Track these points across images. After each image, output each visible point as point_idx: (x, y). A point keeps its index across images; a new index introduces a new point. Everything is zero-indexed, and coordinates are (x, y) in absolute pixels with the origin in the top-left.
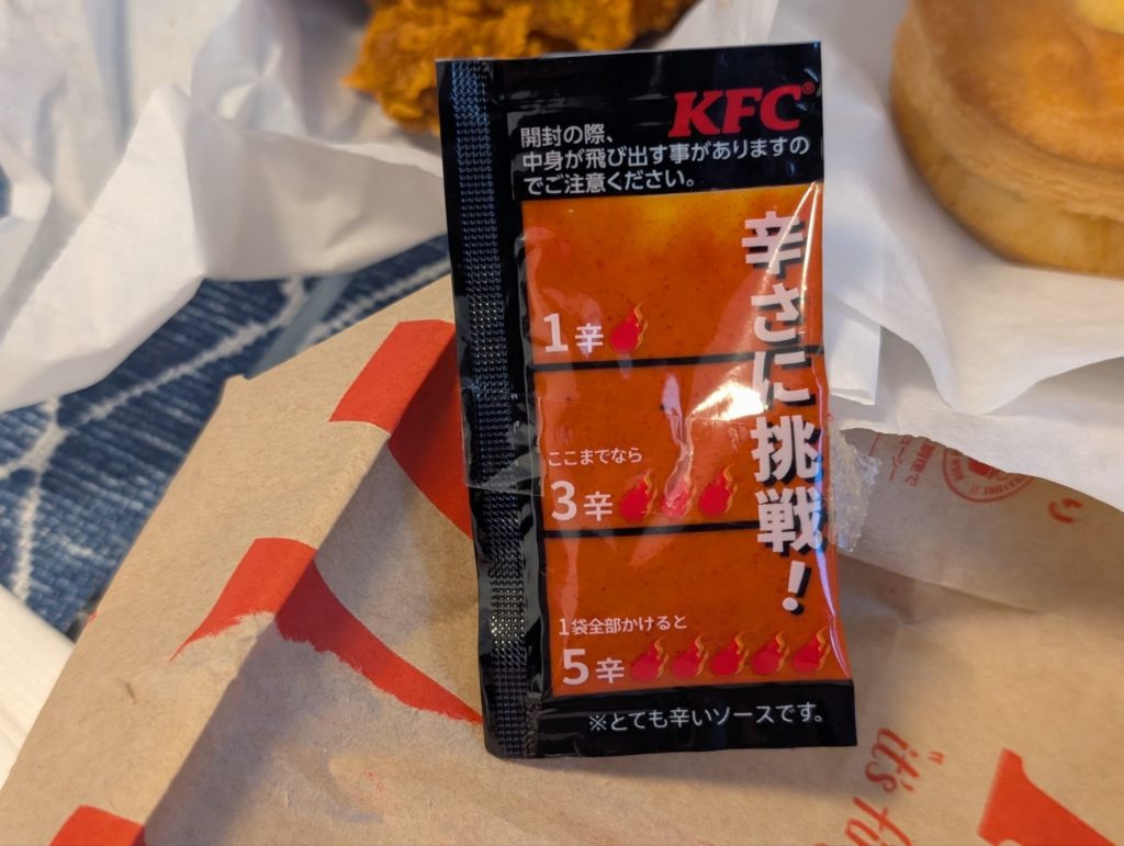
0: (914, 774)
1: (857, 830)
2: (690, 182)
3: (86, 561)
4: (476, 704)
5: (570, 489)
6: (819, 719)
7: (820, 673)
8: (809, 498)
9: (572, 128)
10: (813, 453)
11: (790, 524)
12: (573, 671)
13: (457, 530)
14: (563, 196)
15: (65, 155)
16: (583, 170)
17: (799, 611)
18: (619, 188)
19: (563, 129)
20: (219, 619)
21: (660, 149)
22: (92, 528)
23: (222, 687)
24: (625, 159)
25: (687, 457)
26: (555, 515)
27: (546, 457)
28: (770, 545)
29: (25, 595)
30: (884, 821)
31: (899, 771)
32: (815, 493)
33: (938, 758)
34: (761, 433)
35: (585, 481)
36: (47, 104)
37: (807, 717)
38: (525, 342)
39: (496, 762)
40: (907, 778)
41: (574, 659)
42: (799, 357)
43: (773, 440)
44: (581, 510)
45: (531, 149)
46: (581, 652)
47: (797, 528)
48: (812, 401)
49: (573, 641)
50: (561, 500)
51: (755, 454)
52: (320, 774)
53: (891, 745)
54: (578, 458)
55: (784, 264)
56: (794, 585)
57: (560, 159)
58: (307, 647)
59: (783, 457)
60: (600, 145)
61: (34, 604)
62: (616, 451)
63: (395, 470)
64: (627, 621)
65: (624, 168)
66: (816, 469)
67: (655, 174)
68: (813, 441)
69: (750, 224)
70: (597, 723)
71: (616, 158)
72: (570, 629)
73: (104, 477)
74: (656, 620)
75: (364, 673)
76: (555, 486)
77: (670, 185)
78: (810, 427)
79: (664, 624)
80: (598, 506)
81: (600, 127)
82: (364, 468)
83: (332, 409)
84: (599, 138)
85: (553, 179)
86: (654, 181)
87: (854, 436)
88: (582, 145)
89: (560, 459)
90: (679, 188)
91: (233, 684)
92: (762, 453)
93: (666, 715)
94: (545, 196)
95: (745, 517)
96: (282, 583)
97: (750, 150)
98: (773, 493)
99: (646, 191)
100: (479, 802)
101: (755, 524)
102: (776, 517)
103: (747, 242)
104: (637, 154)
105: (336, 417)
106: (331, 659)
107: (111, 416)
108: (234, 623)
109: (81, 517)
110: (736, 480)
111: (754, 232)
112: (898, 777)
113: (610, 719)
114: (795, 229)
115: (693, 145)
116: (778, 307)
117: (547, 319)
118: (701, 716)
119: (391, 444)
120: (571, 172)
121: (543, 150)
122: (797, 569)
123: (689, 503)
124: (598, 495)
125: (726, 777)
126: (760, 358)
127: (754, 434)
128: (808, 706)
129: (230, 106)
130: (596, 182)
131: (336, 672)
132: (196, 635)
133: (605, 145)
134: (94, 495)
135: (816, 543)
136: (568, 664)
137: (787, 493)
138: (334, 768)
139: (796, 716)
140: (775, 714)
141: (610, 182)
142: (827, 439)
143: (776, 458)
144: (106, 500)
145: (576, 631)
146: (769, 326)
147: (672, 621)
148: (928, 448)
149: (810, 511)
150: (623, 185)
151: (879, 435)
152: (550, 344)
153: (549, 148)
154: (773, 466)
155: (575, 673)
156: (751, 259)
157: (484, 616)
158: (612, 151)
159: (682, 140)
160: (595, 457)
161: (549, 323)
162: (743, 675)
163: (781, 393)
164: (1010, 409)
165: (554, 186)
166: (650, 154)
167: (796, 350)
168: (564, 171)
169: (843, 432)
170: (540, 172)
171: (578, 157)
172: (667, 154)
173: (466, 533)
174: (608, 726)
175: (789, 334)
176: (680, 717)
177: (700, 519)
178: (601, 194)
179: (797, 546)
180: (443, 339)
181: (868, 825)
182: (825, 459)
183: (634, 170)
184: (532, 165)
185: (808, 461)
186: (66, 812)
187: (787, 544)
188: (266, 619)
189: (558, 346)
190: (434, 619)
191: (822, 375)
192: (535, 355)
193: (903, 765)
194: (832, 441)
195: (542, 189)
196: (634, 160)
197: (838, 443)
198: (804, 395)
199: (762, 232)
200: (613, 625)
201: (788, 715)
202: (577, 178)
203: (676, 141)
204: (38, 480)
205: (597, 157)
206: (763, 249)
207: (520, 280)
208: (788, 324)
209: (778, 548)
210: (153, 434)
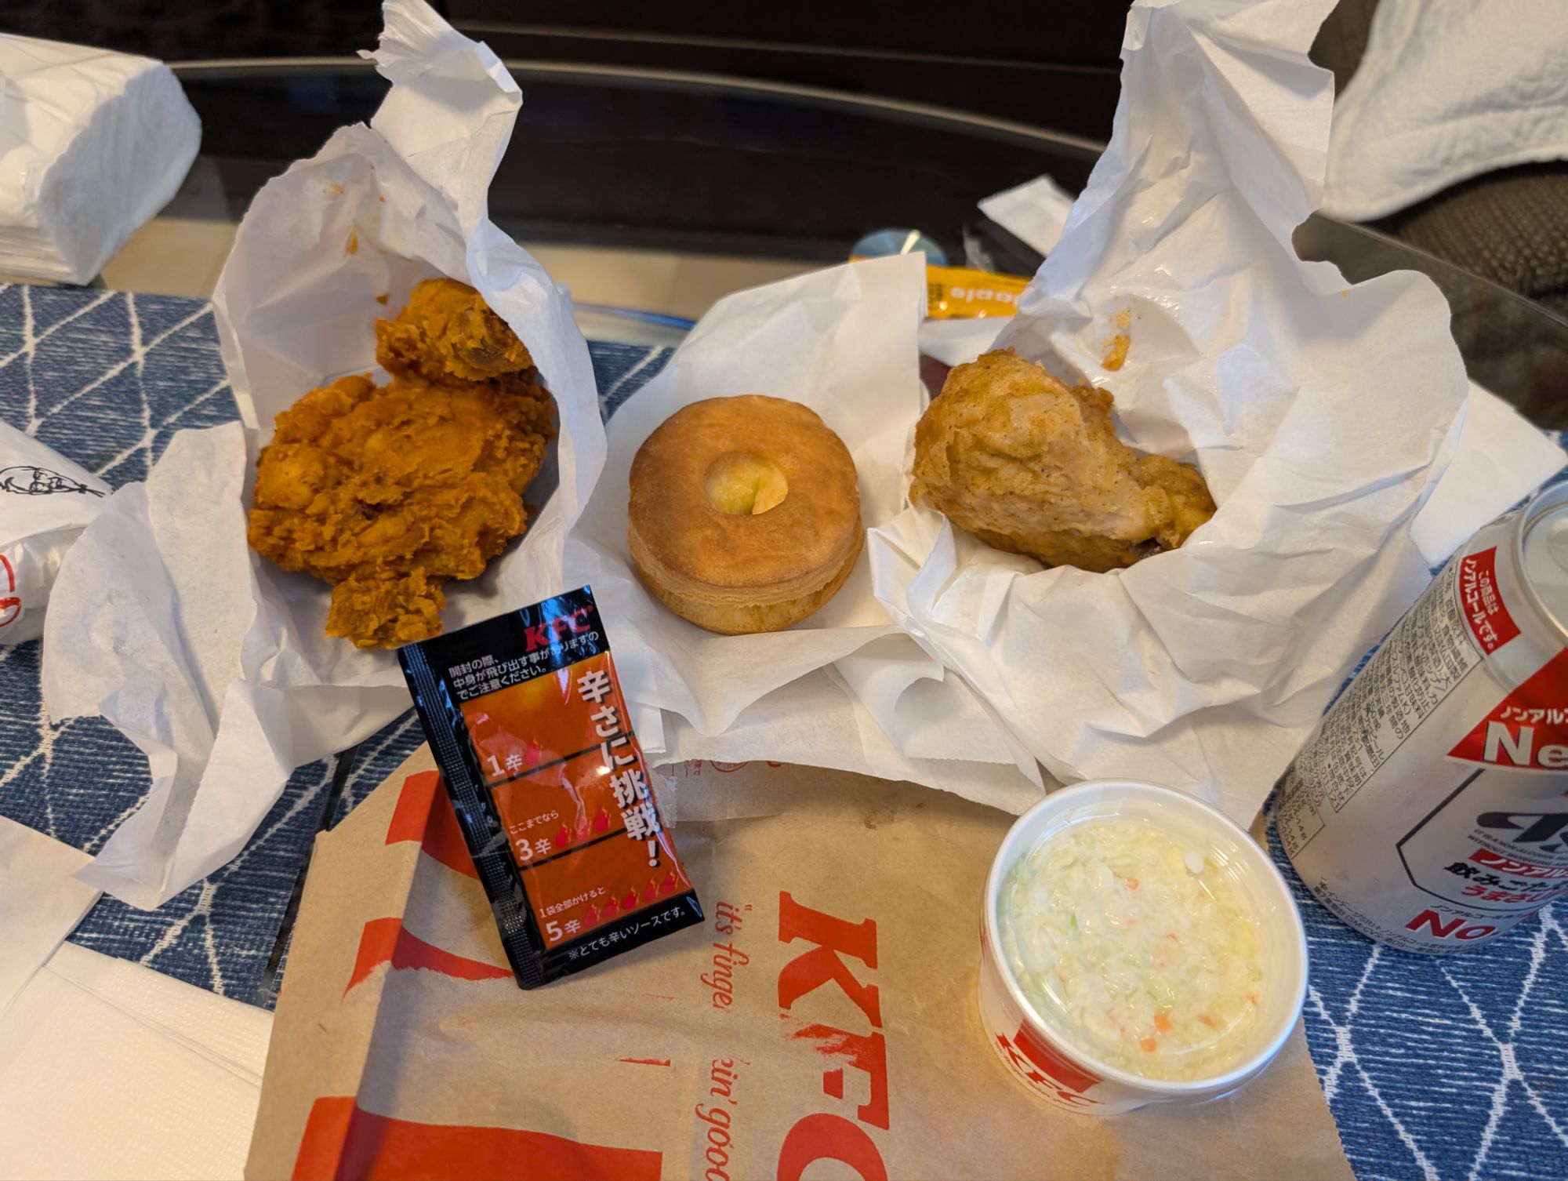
0: (740, 920)
1: (718, 960)
2: (544, 670)
3: (254, 957)
4: (509, 968)
5: (526, 843)
6: (683, 913)
7: (678, 890)
8: (647, 808)
9: (476, 661)
10: (643, 785)
11: (642, 824)
12: (554, 934)
13: (471, 878)
14: (480, 695)
15: (177, 730)
16: (487, 680)
17: (658, 864)
18: (508, 683)
19: (471, 663)
20: (361, 972)
21: (524, 658)
22: (251, 937)
23: (375, 1009)
24: (508, 668)
25: (581, 807)
26: (523, 858)
27: (509, 830)
28: (635, 838)
29: (221, 991)
30: (730, 949)
31: (732, 922)
32: (649, 804)
33: (749, 908)
34: (615, 783)
35: (532, 837)
36: (159, 702)
37: (677, 914)
38: (481, 775)
39: (527, 993)
40: (736, 923)
41: (553, 927)
42: (623, 740)
43: (622, 785)
44: (535, 851)
45: (456, 677)
46: (555, 923)
47: (646, 825)
48: (636, 759)
49: (549, 919)
50: (523, 850)
51: (615, 795)
52: (436, 1034)
53: (725, 911)
54: (526, 825)
55: (602, 696)
56: (652, 853)
57: (473, 678)
58: (410, 970)
59: (629, 792)
60: (493, 666)
61: (229, 993)
62: (544, 816)
63: (430, 859)
64: (574, 900)
65: (508, 673)
66: (646, 792)
67: (525, 671)
68: (641, 780)
69: (580, 681)
70: (573, 955)
71: (502, 669)
72: (546, 913)
73: (248, 905)
74: (589, 894)
75: (444, 972)
76: (518, 843)
77: (534, 674)
78: (638, 773)
79: (593, 894)
80: (543, 846)
81: (490, 657)
82: (413, 866)
83: (385, 838)
84: (491, 662)
85: (472, 689)
86: (525, 675)
87: (662, 769)
88: (483, 668)
89: (517, 828)
90: (539, 674)
91: (380, 1005)
92: (618, 793)
93: (607, 938)
94: (470, 698)
95: (619, 828)
96: (388, 942)
97: (569, 646)
98: (629, 811)
99: (523, 681)
100: (524, 1017)
101: (625, 830)
102: (634, 823)
103: (581, 690)
104: (513, 664)
105: (388, 842)
106: (424, 971)
107: (241, 868)
108: (370, 972)
109: (241, 933)
110: (609, 811)
111: (583, 684)
112: (733, 925)
113: (579, 951)
114: (603, 677)
115: (539, 652)
116: (605, 718)
117: (489, 760)
118: (625, 932)
119: (424, 848)
120: (481, 682)
121: (463, 676)
122: (651, 844)
123: (589, 830)
124: (541, 841)
125: (646, 957)
126: (604, 746)
127: (611, 785)
128: (676, 909)
129: (268, 673)
130: (495, 684)
131: (428, 977)
132: (351, 985)
133: (495, 665)
134: (246, 918)
135: (657, 829)
136: (550, 931)
137: (636, 809)
138: (443, 1028)
139: (671, 916)
140: (661, 919)
141: (503, 681)
142: (648, 776)
143: (626, 794)
144: (255, 918)
145: (550, 913)
146: (604, 729)
147: (597, 891)
148: (699, 763)
149: (649, 814)
150: (510, 681)
151: (673, 765)
152: (494, 771)
153: (466, 674)
154: (626, 798)
155: (555, 934)
156: (585, 697)
157: (499, 921)
158: (499, 667)
159: (534, 651)
160: (535, 822)
161: (491, 762)
162: (640, 905)
163: (620, 761)
164: (734, 727)
165: (473, 692)
166: (519, 662)
167: (621, 737)
168: (477, 683)
169: (654, 769)
170: (464, 687)
171: (483, 674)
172: (528, 660)
173: (475, 878)
174: (579, 954)
175: (615, 730)
176: (614, 937)
177: (597, 836)
178: (500, 689)
179: (648, 833)
180: (434, 781)
181: (724, 955)
182: (649, 786)
183: (513, 672)
184: (460, 685)
185: (642, 790)
186: (309, 1107)
187: (643, 834)
188: (387, 964)
189: (498, 772)
190: (471, 930)
191: (637, 746)
192: (489, 780)
193: (733, 918)
194: (651, 776)
195: (468, 695)
196: (512, 667)
197: (653, 775)
198: (630, 758)
199: (587, 684)
200: (568, 904)
201: (667, 917)
202: (485, 685)
203: (531, 652)
204: (208, 920)
205: (492, 672)
206: (590, 691)
207: (469, 744)
208: (612, 725)
209: (639, 837)
210: (270, 871)
